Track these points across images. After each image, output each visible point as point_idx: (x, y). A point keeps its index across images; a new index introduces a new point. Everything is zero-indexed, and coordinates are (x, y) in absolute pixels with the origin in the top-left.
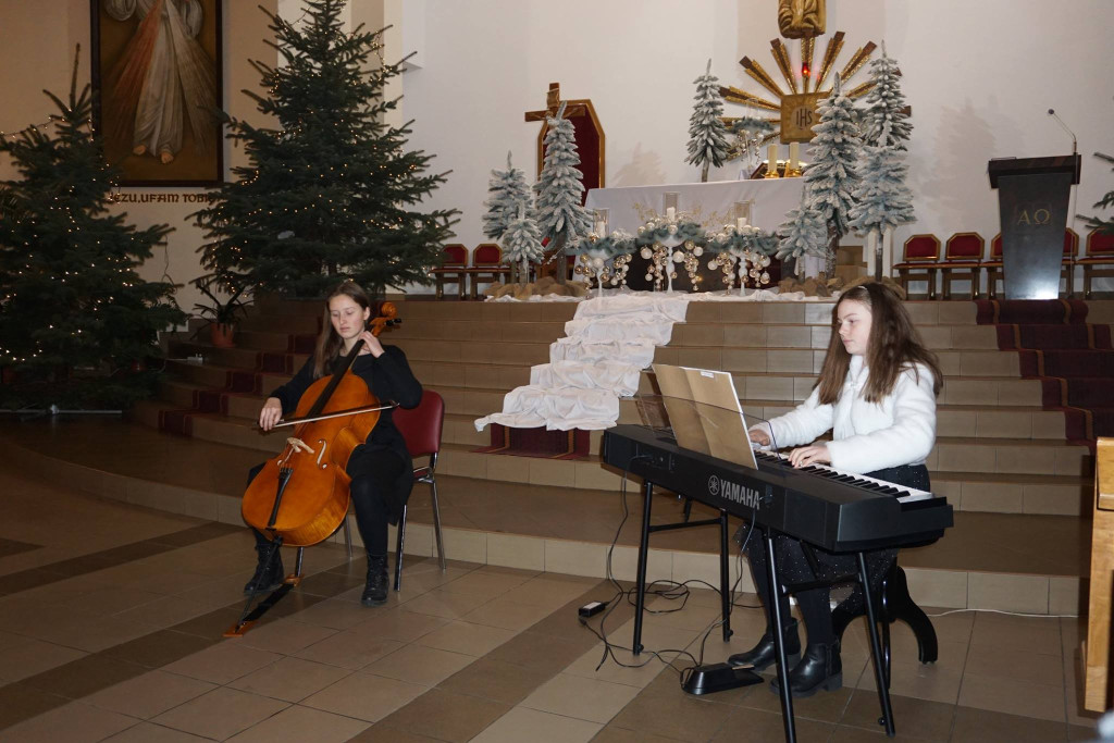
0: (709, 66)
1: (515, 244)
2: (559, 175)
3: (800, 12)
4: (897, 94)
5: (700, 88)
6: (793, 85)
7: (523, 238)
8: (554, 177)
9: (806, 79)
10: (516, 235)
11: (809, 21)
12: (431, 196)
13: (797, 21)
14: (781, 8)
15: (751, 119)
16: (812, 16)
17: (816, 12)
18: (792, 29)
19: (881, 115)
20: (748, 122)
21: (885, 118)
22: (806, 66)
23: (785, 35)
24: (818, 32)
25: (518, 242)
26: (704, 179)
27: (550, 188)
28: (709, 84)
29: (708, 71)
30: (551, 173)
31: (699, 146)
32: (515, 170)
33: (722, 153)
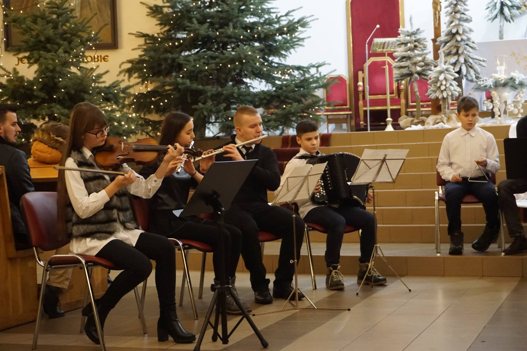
1: (441, 84)
2: (461, 32)
7: (445, 79)
8: (457, 33)
10: (442, 77)
12: (296, 52)
25: (444, 83)
26: (501, 38)
27: (453, 42)
30: (454, 31)
31: (498, 6)
32: (414, 29)
33: (515, 11)
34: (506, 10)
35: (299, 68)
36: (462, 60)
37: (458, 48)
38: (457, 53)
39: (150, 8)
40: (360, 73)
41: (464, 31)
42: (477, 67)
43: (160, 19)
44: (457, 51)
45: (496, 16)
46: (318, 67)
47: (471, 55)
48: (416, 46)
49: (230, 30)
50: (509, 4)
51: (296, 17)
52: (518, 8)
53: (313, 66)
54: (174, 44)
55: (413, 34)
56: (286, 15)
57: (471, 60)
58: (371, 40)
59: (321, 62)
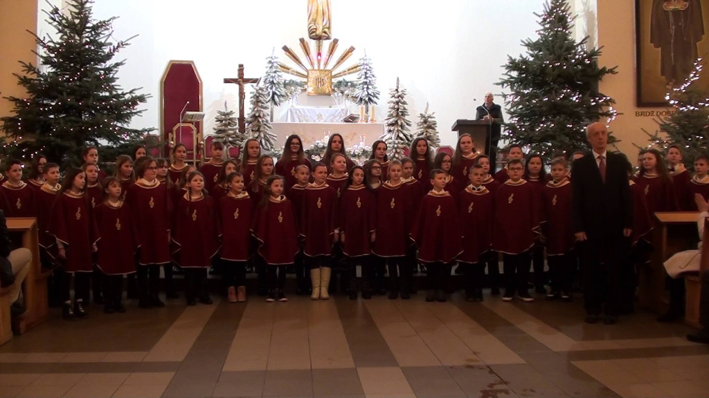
0: (273, 50)
2: (262, 116)
3: (321, 28)
4: (373, 76)
5: (270, 62)
6: (312, 64)
8: (259, 116)
9: (319, 61)
11: (325, 32)
13: (319, 32)
14: (310, 24)
15: (293, 81)
16: (326, 30)
17: (329, 28)
18: (316, 35)
19: (366, 86)
20: (292, 83)
21: (368, 88)
22: (319, 54)
23: (311, 38)
24: (328, 38)
27: (256, 123)
28: (275, 60)
29: (273, 54)
30: (257, 115)
31: (271, 94)
32: (229, 111)
33: (282, 99)
34: (276, 97)
35: (135, 131)
36: (262, 135)
37: (259, 127)
38: (258, 130)
39: (21, 79)
40: (170, 134)
41: (264, 115)
42: (271, 141)
43: (28, 88)
44: (259, 129)
45: (269, 101)
46: (148, 131)
47: (268, 132)
48: (229, 123)
49: (90, 102)
50: (279, 94)
51: (138, 93)
52: (283, 96)
53: (146, 130)
54: (44, 109)
55: (228, 114)
56: (131, 92)
57: (268, 136)
58: (184, 112)
59: (151, 127)
